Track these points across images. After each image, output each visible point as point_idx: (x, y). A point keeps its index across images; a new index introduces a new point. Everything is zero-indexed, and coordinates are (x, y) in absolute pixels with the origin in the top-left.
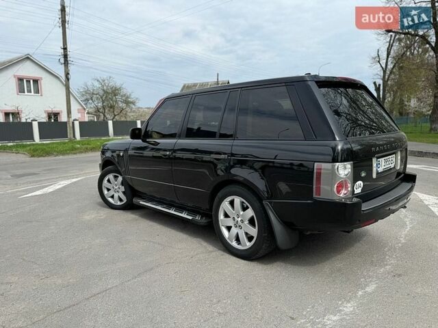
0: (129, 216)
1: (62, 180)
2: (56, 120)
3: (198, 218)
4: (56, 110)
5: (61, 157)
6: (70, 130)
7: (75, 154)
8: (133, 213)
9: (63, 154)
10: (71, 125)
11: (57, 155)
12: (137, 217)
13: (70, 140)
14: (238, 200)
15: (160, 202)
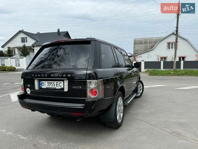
7: (168, 76)
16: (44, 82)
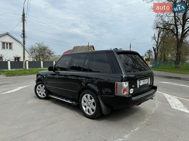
0: (47, 102)
1: (19, 87)
2: (18, 60)
3: (74, 103)
4: (18, 56)
5: (20, 77)
6: (24, 65)
7: (26, 75)
8: (48, 101)
9: (21, 75)
10: (25, 63)
11: (18, 76)
12: (50, 102)
13: (24, 69)
14: (89, 96)
15: (59, 96)
16: (141, 81)
